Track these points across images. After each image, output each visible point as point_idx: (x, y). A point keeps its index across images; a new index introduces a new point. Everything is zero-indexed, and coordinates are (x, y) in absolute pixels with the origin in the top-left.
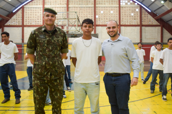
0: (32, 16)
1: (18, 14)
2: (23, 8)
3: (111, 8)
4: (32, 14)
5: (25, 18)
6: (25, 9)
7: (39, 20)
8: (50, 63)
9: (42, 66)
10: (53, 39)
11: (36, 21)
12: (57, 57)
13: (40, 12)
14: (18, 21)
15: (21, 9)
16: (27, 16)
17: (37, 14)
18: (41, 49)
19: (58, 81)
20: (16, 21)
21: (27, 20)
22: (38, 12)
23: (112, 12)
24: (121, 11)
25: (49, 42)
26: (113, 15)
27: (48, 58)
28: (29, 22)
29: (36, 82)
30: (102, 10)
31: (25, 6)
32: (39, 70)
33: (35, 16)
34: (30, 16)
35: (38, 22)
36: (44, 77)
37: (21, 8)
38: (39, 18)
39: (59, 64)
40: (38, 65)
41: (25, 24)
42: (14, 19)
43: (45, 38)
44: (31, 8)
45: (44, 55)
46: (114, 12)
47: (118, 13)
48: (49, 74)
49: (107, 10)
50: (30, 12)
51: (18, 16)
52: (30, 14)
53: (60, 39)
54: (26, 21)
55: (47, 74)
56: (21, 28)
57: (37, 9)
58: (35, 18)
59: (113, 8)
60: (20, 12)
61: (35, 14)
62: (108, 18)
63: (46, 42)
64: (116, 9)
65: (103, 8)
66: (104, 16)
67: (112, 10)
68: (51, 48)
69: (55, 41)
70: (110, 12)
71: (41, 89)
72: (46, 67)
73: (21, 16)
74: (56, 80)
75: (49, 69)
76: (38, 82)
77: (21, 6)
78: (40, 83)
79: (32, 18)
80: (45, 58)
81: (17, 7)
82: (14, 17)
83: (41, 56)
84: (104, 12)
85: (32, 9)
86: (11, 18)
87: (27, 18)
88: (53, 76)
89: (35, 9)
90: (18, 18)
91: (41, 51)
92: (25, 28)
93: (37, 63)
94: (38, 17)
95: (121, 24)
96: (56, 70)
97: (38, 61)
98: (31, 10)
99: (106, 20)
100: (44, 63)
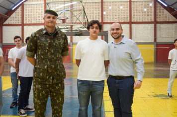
0: (33, 14)
1: (17, 11)
2: (22, 5)
3: (120, 3)
4: (33, 11)
5: (25, 16)
6: (25, 6)
7: (40, 18)
8: (52, 67)
9: (44, 70)
10: (54, 41)
11: (36, 19)
12: (58, 60)
13: (41, 8)
14: (17, 19)
15: (21, 6)
16: (27, 14)
17: (38, 11)
18: (42, 53)
19: (60, 85)
20: (15, 19)
21: (28, 19)
22: (39, 10)
23: (121, 7)
24: (132, 6)
25: (50, 45)
26: (123, 11)
27: (50, 61)
28: (29, 20)
29: (37, 86)
30: (110, 6)
31: (24, 3)
32: (41, 74)
33: (35, 13)
34: (30, 14)
35: (39, 20)
36: (46, 81)
37: (21, 4)
38: (40, 16)
39: (60, 67)
40: (39, 69)
41: (25, 23)
42: (13, 18)
43: (47, 41)
44: (31, 4)
45: (46, 58)
46: (124, 7)
47: (129, 9)
48: (51, 78)
49: (116, 5)
50: (30, 9)
51: (17, 14)
52: (30, 11)
53: (62, 41)
54: (26, 20)
55: (49, 78)
56: (21, 27)
57: (38, 6)
58: (35, 16)
59: (123, 3)
60: (20, 9)
61: (35, 11)
62: (117, 14)
63: (47, 45)
64: (126, 4)
65: (112, 4)
66: (113, 13)
67: (121, 5)
68: (52, 51)
69: (56, 44)
70: (119, 8)
71: (42, 94)
72: (48, 71)
73: (20, 14)
74: (57, 84)
75: (51, 72)
76: (40, 86)
77: (21, 3)
78: (42, 88)
79: (33, 16)
80: (46, 62)
81: (16, 4)
82: (13, 15)
83: (43, 59)
84: (113, 8)
85: (33, 6)
86: (10, 16)
87: (27, 16)
88: (55, 80)
89: (35, 6)
90: (17, 16)
91: (42, 54)
92: (25, 27)
93: (38, 66)
94: (39, 14)
95: (132, 21)
96: (58, 74)
97: (39, 64)
98: (31, 7)
99: (115, 17)
100: (46, 67)
